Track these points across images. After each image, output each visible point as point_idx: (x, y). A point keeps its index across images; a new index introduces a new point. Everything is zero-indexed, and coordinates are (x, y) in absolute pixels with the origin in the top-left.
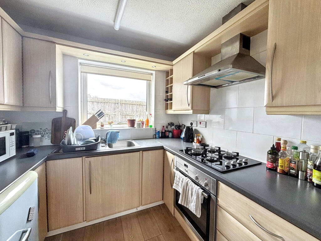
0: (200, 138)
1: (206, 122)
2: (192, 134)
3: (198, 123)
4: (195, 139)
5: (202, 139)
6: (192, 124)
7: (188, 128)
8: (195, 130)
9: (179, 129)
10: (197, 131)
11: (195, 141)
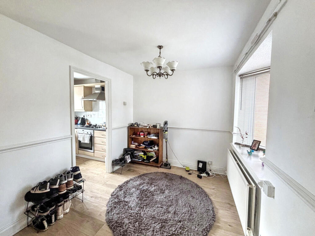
0: (89, 122)
1: (91, 115)
2: (85, 121)
3: (88, 115)
4: (86, 123)
5: (89, 123)
6: (84, 116)
7: (82, 118)
8: (86, 119)
9: (77, 119)
10: (87, 120)
11: (86, 124)
